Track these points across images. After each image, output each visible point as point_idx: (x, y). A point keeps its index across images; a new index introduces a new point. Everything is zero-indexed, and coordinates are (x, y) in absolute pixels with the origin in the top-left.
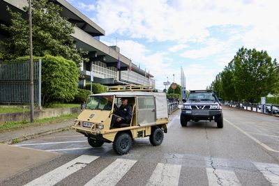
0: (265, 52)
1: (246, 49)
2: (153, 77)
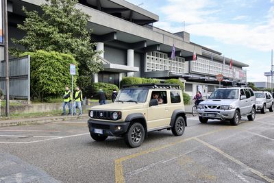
2: (248, 66)
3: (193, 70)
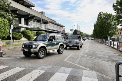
0: (111, 14)
1: (102, 13)
2: (64, 27)
3: (46, 27)
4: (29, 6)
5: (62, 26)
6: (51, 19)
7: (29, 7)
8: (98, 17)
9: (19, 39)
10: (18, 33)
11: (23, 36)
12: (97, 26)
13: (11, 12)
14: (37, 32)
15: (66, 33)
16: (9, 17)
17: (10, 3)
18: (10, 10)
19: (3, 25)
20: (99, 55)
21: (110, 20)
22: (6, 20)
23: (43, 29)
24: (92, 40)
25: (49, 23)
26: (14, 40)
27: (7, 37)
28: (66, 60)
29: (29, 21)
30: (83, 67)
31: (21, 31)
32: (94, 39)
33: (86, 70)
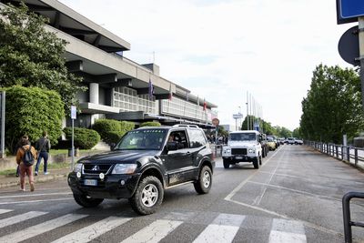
1: (325, 67)
3: (164, 110)
4: (115, 49)
5: (209, 107)
6: (177, 86)
7: (114, 52)
8: (313, 80)
9: (89, 147)
10: (84, 130)
11: (99, 136)
12: (311, 106)
13: (65, 70)
14: (137, 124)
15: (222, 127)
16: (63, 83)
17: (64, 42)
18: (63, 63)
19: (47, 108)
20: (314, 186)
21: (348, 88)
22: (55, 93)
23: (155, 114)
24: (299, 146)
25: (172, 97)
26: (78, 150)
27: (57, 142)
28: (228, 198)
29: (114, 92)
30: (273, 213)
31: (93, 122)
32: (305, 143)
33: (279, 217)
